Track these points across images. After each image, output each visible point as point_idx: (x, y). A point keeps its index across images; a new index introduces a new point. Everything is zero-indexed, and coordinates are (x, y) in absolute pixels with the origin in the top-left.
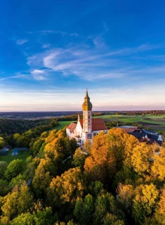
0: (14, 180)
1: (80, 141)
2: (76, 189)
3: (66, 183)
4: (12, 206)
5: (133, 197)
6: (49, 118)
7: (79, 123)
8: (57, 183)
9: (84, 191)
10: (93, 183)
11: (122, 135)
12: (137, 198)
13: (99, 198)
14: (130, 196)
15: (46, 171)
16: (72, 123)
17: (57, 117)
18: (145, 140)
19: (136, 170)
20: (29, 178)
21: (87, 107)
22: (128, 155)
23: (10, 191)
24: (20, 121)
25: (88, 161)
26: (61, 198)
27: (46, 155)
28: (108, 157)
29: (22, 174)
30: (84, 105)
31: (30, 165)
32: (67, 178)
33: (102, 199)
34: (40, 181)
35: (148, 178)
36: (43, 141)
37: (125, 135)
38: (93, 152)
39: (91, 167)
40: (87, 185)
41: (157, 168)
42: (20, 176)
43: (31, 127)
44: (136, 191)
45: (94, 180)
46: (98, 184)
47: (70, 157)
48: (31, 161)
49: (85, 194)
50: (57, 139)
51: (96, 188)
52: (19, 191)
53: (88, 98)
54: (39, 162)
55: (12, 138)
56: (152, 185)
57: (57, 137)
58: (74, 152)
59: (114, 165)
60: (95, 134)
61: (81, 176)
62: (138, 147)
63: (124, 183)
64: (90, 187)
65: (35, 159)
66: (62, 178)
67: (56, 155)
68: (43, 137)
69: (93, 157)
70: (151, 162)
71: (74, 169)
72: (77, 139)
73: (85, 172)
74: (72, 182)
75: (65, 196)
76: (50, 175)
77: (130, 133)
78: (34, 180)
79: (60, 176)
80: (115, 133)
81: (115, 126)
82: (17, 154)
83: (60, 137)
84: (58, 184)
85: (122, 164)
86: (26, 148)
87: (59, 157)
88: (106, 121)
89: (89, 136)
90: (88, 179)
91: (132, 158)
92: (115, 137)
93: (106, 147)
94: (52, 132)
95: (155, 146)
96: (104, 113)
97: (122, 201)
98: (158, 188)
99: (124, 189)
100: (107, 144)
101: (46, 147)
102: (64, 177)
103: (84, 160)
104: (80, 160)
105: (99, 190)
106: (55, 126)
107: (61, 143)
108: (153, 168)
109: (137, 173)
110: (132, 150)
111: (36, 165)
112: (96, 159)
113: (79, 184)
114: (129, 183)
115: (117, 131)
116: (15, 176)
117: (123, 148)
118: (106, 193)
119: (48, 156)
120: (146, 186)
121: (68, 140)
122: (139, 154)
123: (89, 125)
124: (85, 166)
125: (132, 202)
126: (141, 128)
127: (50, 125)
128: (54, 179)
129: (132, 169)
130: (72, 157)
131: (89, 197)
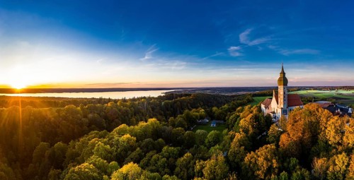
0: (212, 149)
1: (275, 117)
2: (271, 166)
3: (261, 159)
4: (211, 171)
5: (327, 168)
6: (245, 93)
7: (274, 99)
8: (251, 158)
9: (279, 168)
10: (288, 160)
11: (317, 110)
12: (331, 169)
13: (295, 175)
14: (324, 168)
15: (241, 146)
16: (267, 98)
17: (252, 92)
18: (338, 114)
19: (330, 143)
20: (225, 149)
21: (282, 82)
22: (323, 128)
23: (209, 158)
24: (217, 96)
25: (283, 138)
26: (255, 174)
27: (241, 130)
28: (303, 133)
29: (219, 145)
30: (280, 80)
31: (226, 138)
32: (262, 155)
33: (298, 175)
34: (235, 154)
35: (340, 148)
36: (238, 116)
37: (320, 110)
38: (289, 128)
39: (286, 143)
40: (283, 162)
41: (347, 137)
42: (217, 146)
43: (227, 102)
44: (330, 162)
45: (290, 157)
46: (294, 161)
47: (265, 133)
48: (227, 134)
49: (280, 171)
50: (251, 114)
51: (291, 165)
52: (217, 160)
53: (283, 73)
54: (235, 136)
55: (211, 111)
56: (344, 153)
57: (251, 112)
58: (268, 129)
59: (310, 140)
60: (291, 110)
61: (276, 153)
62: (332, 121)
63: (319, 157)
64: (285, 164)
65: (231, 133)
66: (257, 154)
67: (251, 131)
68: (239, 112)
69: (288, 134)
70: (343, 133)
71: (269, 145)
72: (272, 115)
73: (280, 149)
74: (266, 159)
75: (260, 172)
76: (245, 149)
77: (325, 108)
78: (229, 153)
79: (254, 152)
80: (310, 108)
81: (311, 101)
82: (215, 125)
83: (254, 112)
84: (253, 160)
85: (317, 139)
86: (222, 122)
87: (254, 133)
88: (302, 97)
89: (284, 112)
90: (283, 156)
91: (327, 131)
92: (310, 112)
93: (301, 122)
94: (247, 108)
95: (346, 118)
96: (300, 89)
97: (316, 175)
98: (348, 155)
99: (319, 163)
100: (303, 120)
101: (241, 122)
102: (259, 153)
103: (279, 137)
104: (275, 137)
105: (294, 166)
106: (249, 101)
107: (256, 118)
108: (344, 139)
109: (331, 145)
110: (326, 124)
111: (232, 138)
112: (291, 136)
113: (274, 161)
114: (323, 156)
115: (312, 106)
116: (214, 146)
117: (318, 122)
118: (301, 169)
119: (243, 131)
120: (339, 155)
121: (263, 116)
122: (333, 127)
123: (284, 100)
124: (280, 143)
125: (326, 174)
126: (334, 103)
127: (245, 100)
128: (248, 154)
129: (326, 142)
130: (267, 133)
131: (284, 174)
